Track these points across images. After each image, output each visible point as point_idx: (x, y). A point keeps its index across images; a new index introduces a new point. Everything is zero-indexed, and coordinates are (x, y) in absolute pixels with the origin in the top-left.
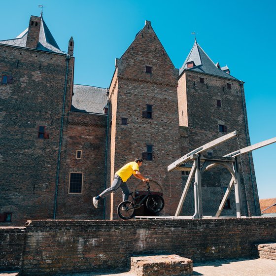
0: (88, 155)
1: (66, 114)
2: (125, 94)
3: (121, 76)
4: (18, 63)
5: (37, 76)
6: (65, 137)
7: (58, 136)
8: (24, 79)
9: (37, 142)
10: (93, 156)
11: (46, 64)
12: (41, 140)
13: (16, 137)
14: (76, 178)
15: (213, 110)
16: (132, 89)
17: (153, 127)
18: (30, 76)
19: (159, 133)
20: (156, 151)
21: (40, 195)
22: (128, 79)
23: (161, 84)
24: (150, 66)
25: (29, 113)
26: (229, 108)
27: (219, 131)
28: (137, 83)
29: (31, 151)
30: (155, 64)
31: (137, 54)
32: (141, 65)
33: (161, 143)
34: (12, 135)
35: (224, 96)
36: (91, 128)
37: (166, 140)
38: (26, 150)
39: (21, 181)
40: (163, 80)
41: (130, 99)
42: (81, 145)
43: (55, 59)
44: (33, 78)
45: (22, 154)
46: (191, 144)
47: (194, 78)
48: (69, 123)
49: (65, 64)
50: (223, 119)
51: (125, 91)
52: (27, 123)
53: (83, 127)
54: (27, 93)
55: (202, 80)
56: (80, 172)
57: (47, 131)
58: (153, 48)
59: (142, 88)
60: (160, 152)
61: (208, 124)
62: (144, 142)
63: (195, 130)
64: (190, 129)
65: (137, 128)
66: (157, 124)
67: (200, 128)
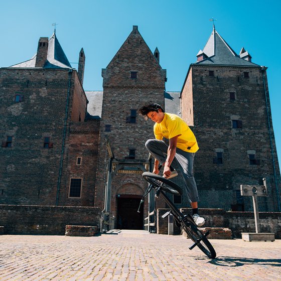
0: (88, 161)
1: (68, 124)
2: (109, 102)
3: (106, 85)
4: (28, 83)
5: (44, 92)
6: (67, 145)
7: (60, 145)
8: (33, 96)
9: (43, 152)
10: (92, 162)
11: (51, 80)
12: (46, 150)
13: (25, 148)
14: (76, 183)
15: (225, 105)
16: (116, 96)
17: (137, 132)
18: (38, 93)
19: (143, 137)
20: (139, 154)
21: (44, 199)
22: (113, 87)
23: (147, 87)
24: (135, 71)
25: (36, 126)
26: (246, 100)
27: (232, 127)
28: (122, 90)
29: (37, 160)
30: (140, 69)
31: (123, 61)
32: (127, 72)
34: (22, 147)
35: (240, 87)
36: (90, 135)
38: (34, 160)
39: (28, 187)
40: (148, 83)
41: (115, 106)
42: (82, 152)
43: (59, 74)
44: (40, 95)
45: (30, 163)
47: (201, 72)
48: (70, 132)
49: (68, 77)
50: (237, 113)
51: (110, 99)
52: (34, 135)
53: (83, 135)
54: (35, 108)
55: (211, 73)
56: (79, 178)
57: (51, 141)
58: (139, 52)
59: (126, 94)
60: (143, 155)
61: (218, 121)
62: (127, 147)
63: (202, 129)
64: (196, 127)
65: (120, 134)
66: (141, 128)
67: (208, 126)
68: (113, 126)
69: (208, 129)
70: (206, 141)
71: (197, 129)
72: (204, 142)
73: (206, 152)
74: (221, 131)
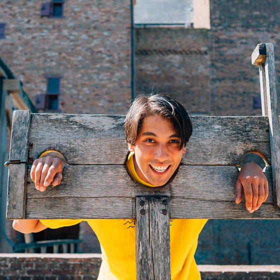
17: (65, 37)
19: (80, 48)
20: (69, 89)
33: (82, 71)
37: (94, 61)
46: (217, 68)
60: (79, 91)
61: (266, 14)
62: (42, 72)
63: (228, 33)
64: (216, 31)
65: (27, 43)
66: (74, 28)
67: (242, 26)
68: (12, 26)
69: (242, 34)
70: (237, 60)
71: (217, 34)
72: (232, 61)
73: (238, 83)
74: (273, 37)
